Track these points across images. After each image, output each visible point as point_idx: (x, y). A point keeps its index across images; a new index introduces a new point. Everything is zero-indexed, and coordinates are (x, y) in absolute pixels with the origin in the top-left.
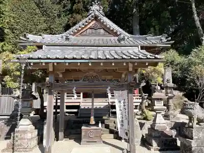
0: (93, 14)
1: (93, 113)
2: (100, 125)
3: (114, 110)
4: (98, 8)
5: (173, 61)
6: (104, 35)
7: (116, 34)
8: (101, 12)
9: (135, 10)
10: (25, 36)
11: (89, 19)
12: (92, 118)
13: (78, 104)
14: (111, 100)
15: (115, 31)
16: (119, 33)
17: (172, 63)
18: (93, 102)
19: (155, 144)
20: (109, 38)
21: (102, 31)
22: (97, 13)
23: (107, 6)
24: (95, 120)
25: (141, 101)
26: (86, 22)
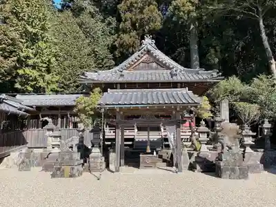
0: (145, 48)
1: (149, 143)
2: (155, 153)
3: (167, 143)
4: (150, 41)
5: (233, 91)
6: (156, 69)
7: (168, 68)
8: (154, 45)
9: (192, 27)
10: (83, 74)
11: (142, 53)
12: (148, 147)
13: (133, 137)
14: (163, 134)
15: (167, 64)
16: (171, 66)
17: (232, 92)
18: (149, 135)
19: (198, 167)
20: (161, 72)
21: (154, 65)
22: (149, 47)
23: (159, 24)
24: (151, 149)
25: (190, 134)
26: (139, 56)
